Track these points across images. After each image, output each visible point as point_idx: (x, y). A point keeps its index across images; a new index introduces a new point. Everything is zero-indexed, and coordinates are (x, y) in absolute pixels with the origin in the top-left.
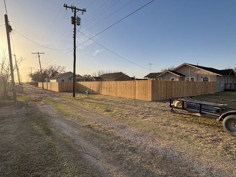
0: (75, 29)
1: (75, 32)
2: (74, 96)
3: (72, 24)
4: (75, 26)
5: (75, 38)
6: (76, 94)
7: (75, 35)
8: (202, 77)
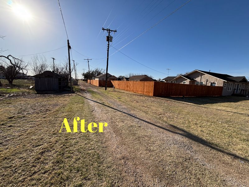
0: (109, 45)
1: (108, 47)
2: (106, 89)
3: (107, 41)
4: (109, 43)
5: (108, 50)
6: (107, 88)
7: (108, 48)
8: (210, 82)
